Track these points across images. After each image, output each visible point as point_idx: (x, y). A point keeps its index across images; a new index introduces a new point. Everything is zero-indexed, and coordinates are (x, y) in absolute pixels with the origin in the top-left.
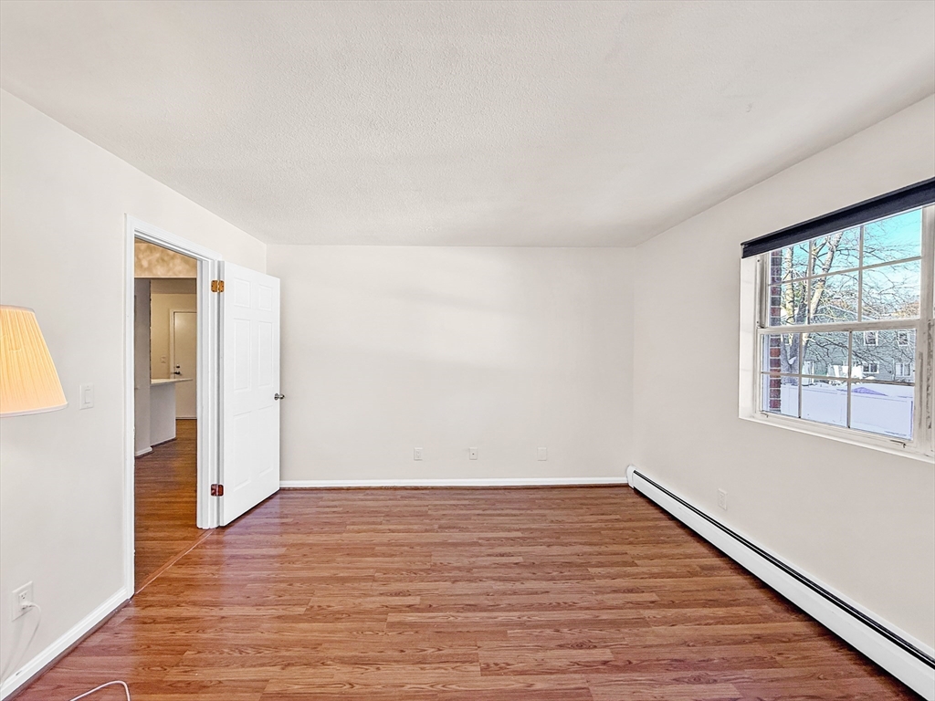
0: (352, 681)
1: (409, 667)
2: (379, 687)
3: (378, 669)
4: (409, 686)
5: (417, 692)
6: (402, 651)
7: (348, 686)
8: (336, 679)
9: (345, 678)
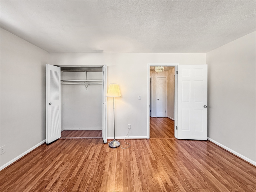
0: (134, 174)
1: (141, 186)
2: (133, 179)
3: (139, 178)
4: (134, 186)
5: (133, 188)
6: (146, 183)
7: (133, 173)
8: (134, 171)
9: (135, 172)
